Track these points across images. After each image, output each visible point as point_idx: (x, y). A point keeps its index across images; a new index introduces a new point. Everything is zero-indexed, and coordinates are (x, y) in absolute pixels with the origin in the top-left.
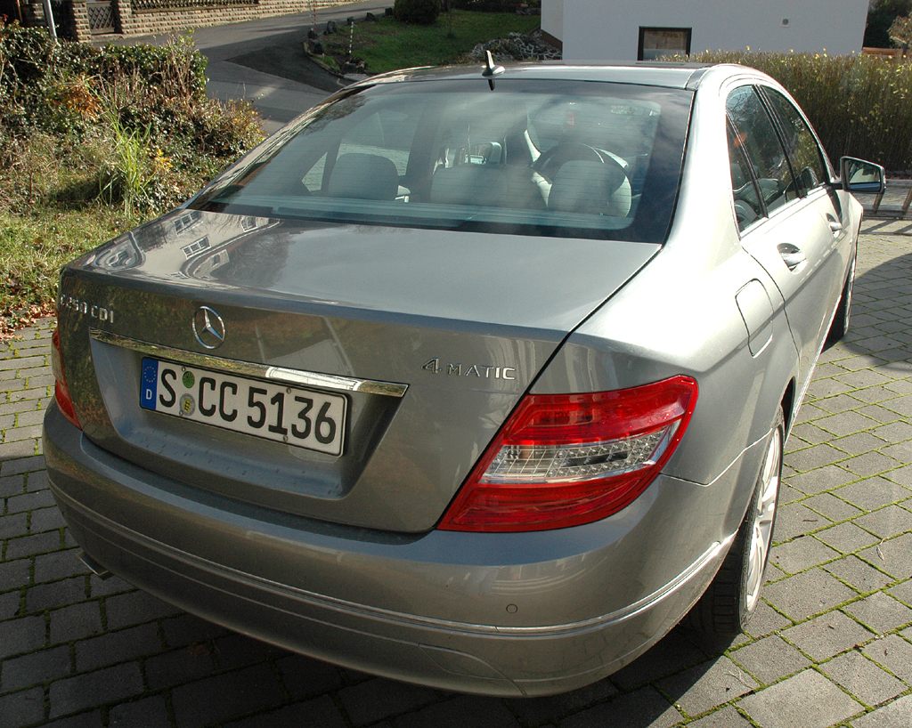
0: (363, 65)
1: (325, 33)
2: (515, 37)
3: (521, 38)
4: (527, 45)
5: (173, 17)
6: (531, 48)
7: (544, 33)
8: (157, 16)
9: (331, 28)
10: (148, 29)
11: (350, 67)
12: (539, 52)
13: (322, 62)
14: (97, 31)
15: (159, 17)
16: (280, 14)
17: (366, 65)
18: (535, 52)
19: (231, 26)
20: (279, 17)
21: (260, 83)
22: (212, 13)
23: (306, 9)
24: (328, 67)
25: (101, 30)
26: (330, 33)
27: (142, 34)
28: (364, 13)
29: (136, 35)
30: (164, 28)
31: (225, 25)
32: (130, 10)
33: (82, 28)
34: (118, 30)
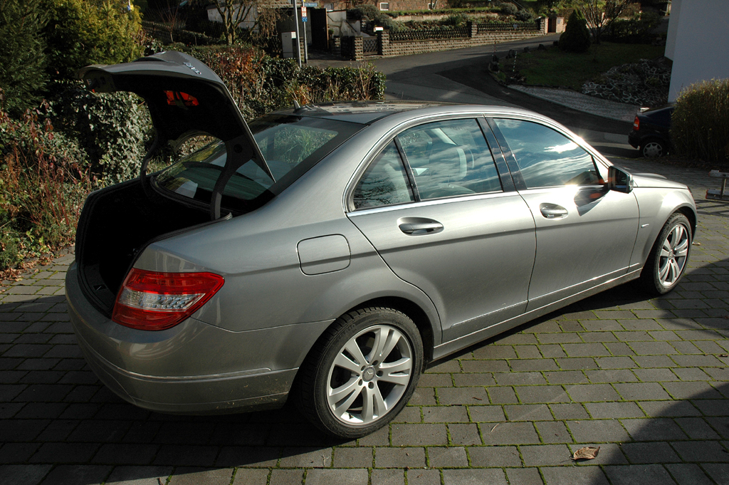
0: (522, 80)
1: (507, 58)
2: (643, 62)
3: (647, 62)
4: (651, 67)
5: (415, 45)
6: (654, 70)
7: (667, 59)
8: (404, 45)
9: (511, 54)
10: (398, 52)
11: (512, 80)
12: (660, 73)
13: (496, 77)
14: (367, 53)
15: (406, 45)
16: (485, 44)
17: (525, 79)
18: (656, 73)
19: (452, 51)
20: (484, 46)
21: (450, 89)
22: (440, 43)
23: (503, 41)
24: (499, 80)
25: (370, 53)
26: (510, 57)
27: (394, 56)
28: (538, 45)
29: (390, 56)
30: (408, 52)
31: (448, 50)
32: (388, 41)
33: (359, 52)
34: (380, 53)
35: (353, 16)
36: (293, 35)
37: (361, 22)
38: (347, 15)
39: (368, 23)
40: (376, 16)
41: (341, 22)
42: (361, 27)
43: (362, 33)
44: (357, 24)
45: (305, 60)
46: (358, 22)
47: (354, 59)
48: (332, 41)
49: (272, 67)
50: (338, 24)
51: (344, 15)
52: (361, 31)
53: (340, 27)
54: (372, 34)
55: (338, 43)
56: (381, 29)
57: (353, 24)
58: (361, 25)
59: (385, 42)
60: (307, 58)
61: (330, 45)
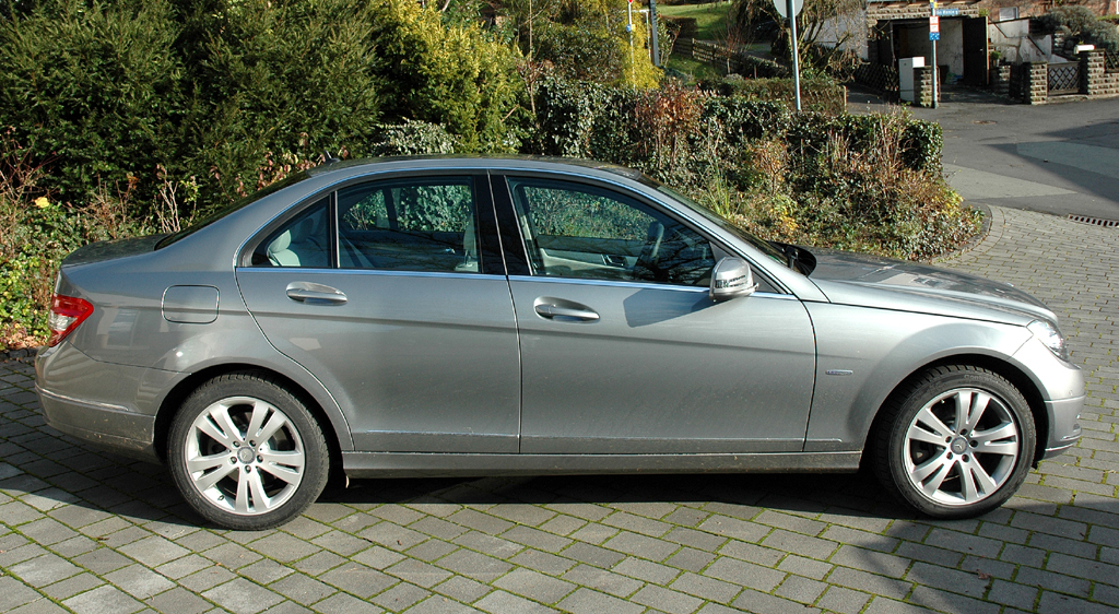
14: (1055, 92)
25: (1061, 91)
27: (1115, 95)
29: (1106, 96)
32: (1103, 69)
33: (1038, 89)
34: (1083, 90)
35: (1039, 27)
36: (918, 62)
37: (1054, 37)
38: (1030, 27)
39: (1066, 39)
40: (1086, 26)
41: (1020, 38)
42: (1053, 47)
43: (1054, 56)
44: (1046, 42)
45: (933, 102)
46: (1048, 37)
47: (1029, 102)
48: (994, 71)
49: (746, 112)
50: (1016, 42)
51: (1025, 25)
52: (1053, 52)
53: (1018, 47)
54: (1071, 58)
55: (1005, 75)
56: (1090, 47)
57: (1039, 42)
58: (1054, 42)
59: (1096, 70)
60: (936, 99)
61: (990, 77)
